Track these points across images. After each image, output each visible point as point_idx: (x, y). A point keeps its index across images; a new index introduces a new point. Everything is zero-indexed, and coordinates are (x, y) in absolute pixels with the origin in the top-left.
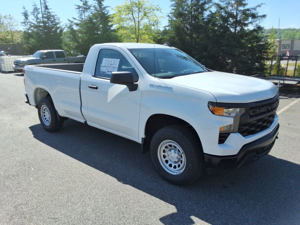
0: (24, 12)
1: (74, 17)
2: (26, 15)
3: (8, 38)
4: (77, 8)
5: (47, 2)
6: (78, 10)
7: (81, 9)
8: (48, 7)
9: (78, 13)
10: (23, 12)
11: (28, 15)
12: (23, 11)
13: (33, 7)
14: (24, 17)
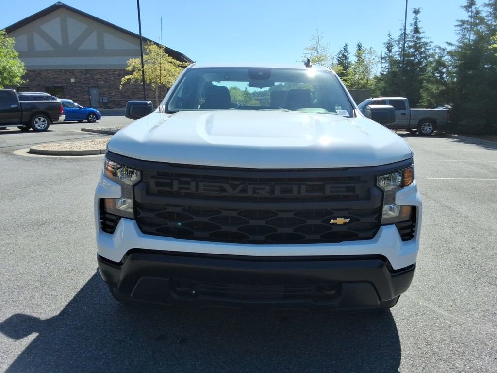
0: (388, 42)
1: (449, 42)
2: (389, 47)
3: (362, 82)
4: (458, 26)
5: (420, 21)
6: (459, 28)
7: (464, 26)
8: (421, 30)
9: (458, 34)
10: (385, 42)
11: (393, 46)
12: (386, 40)
13: (400, 32)
14: (385, 50)
